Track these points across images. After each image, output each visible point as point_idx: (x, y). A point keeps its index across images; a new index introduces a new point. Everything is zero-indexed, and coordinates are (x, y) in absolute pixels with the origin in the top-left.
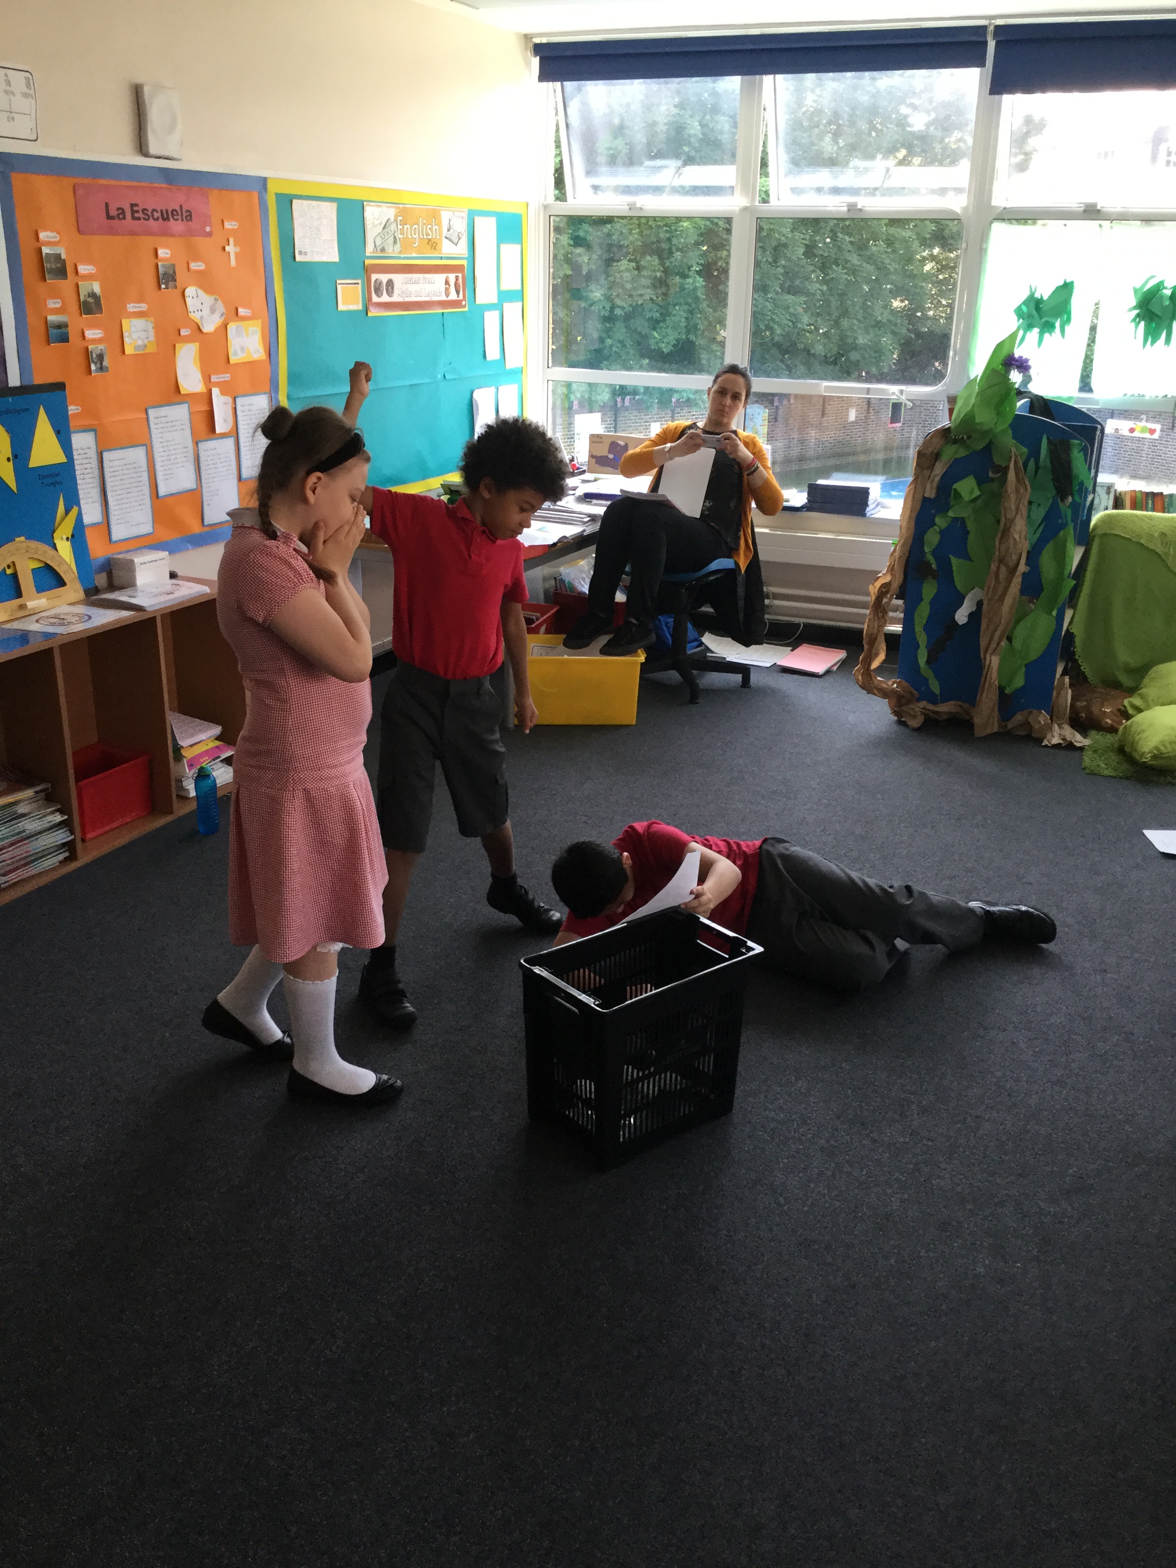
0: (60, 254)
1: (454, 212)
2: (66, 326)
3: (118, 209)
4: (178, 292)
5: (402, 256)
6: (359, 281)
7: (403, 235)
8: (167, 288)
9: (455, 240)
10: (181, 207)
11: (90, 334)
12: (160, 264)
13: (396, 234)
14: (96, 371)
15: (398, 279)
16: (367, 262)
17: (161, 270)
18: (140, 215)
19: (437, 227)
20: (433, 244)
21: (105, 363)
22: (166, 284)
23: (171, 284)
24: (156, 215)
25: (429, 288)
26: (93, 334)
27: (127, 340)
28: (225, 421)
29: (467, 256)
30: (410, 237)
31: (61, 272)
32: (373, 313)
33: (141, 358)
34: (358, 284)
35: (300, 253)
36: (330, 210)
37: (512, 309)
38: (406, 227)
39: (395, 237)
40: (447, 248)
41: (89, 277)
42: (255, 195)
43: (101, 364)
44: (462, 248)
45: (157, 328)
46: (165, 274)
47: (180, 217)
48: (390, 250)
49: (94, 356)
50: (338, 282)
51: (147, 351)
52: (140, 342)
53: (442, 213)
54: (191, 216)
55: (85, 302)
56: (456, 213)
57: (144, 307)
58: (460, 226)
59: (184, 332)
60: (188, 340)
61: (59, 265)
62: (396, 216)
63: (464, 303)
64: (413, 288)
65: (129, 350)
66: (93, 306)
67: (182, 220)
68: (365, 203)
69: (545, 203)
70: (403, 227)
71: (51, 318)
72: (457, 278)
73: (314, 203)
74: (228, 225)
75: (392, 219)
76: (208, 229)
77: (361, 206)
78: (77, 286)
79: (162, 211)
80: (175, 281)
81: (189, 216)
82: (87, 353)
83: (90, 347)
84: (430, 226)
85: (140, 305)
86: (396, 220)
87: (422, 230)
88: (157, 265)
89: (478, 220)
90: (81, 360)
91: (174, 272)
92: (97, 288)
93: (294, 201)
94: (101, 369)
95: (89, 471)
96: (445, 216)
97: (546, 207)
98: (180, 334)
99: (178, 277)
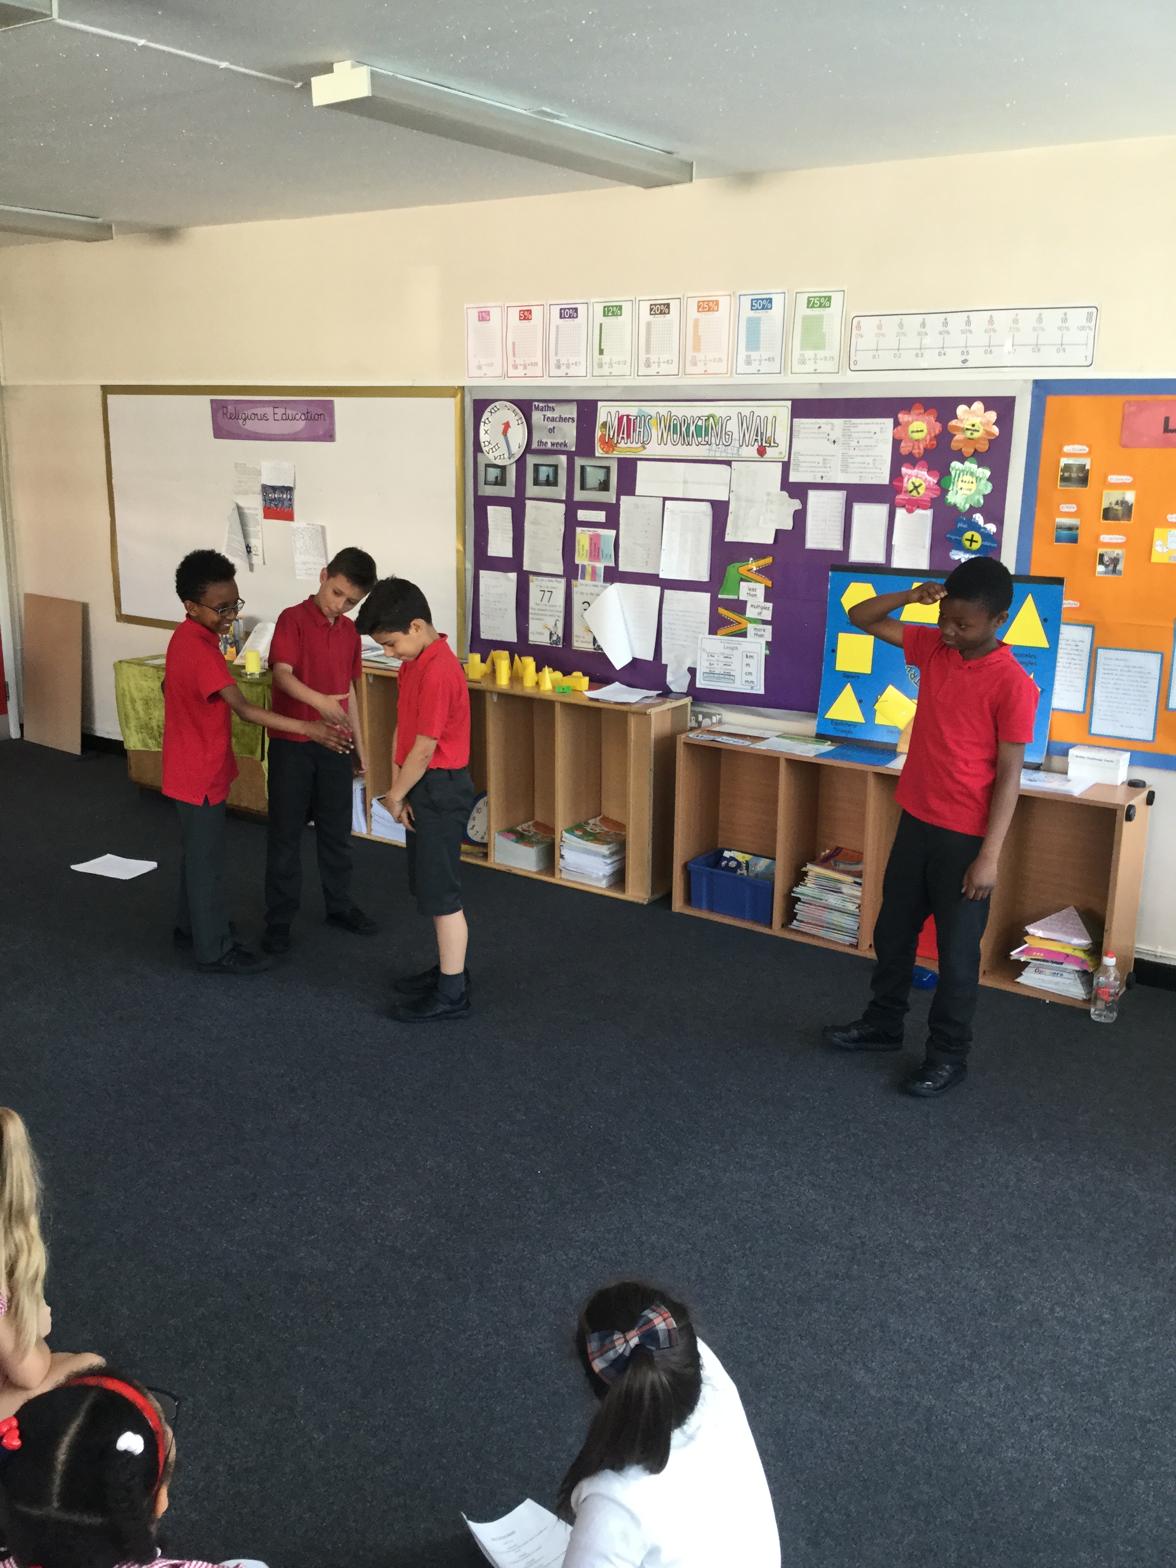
0: (1085, 466)
2: (1078, 529)
11: (1106, 538)
14: (1106, 573)
21: (1120, 567)
26: (1111, 539)
27: (1157, 549)
31: (1082, 480)
41: (1120, 487)
43: (1115, 566)
49: (1107, 559)
55: (1109, 509)
61: (1081, 475)
65: (1158, 558)
66: (1119, 513)
71: (1060, 520)
78: (1101, 493)
82: (1097, 555)
83: (1102, 550)
92: (1130, 497)
94: (1114, 571)
95: (1077, 662)
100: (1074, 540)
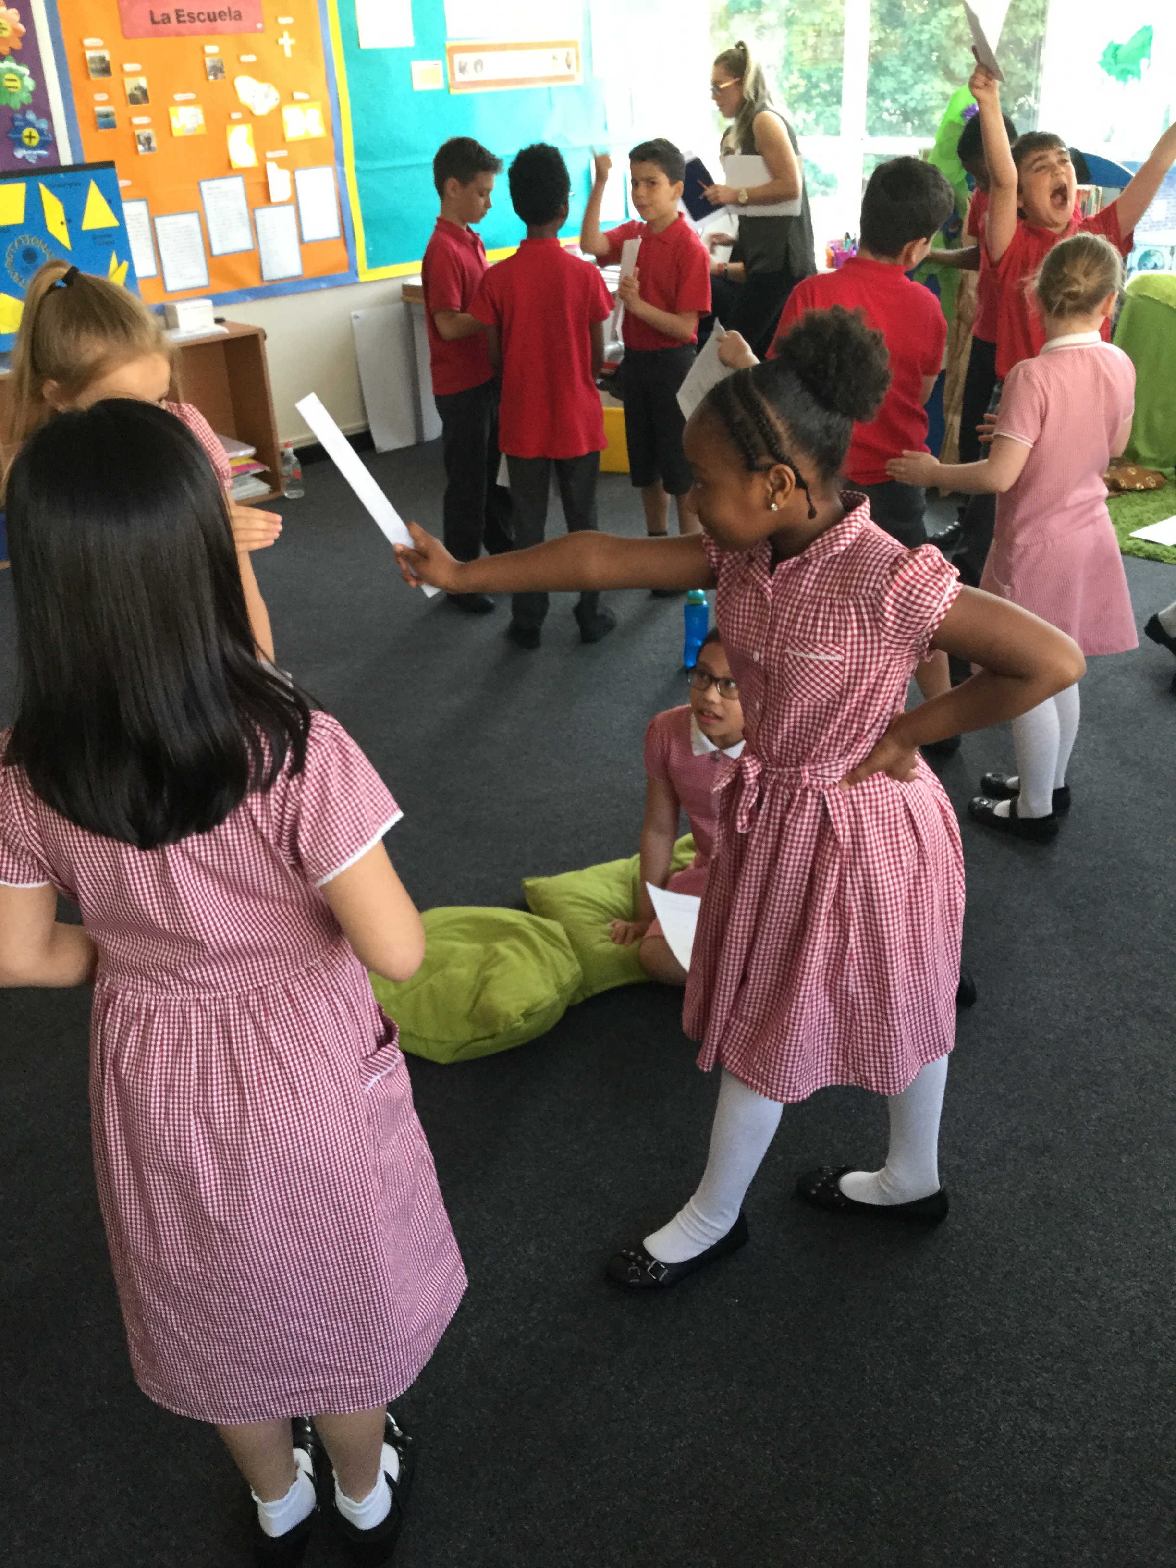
0: (104, 57)
2: (113, 115)
3: (163, 15)
4: (226, 82)
6: (440, 62)
8: (215, 79)
10: (229, 9)
11: (137, 121)
12: (206, 59)
15: (489, 57)
16: (450, 44)
17: (208, 64)
18: (185, 18)
22: (214, 76)
23: (220, 75)
24: (202, 17)
26: (140, 121)
27: (174, 125)
28: (283, 191)
29: (580, 31)
31: (106, 71)
32: (453, 92)
33: (190, 140)
34: (438, 64)
35: (366, 41)
45: (207, 115)
46: (213, 67)
47: (228, 18)
50: (413, 64)
51: (196, 133)
52: (188, 126)
57: (191, 96)
59: (235, 116)
60: (239, 122)
61: (103, 66)
63: (577, 77)
65: (177, 133)
67: (232, 19)
71: (99, 109)
72: (568, 53)
74: (282, 21)
76: (260, 25)
79: (208, 13)
80: (224, 73)
81: (238, 16)
85: (188, 94)
88: (204, 61)
90: (127, 142)
91: (222, 65)
95: (142, 233)
98: (230, 117)
99: (227, 69)
100: (111, 125)
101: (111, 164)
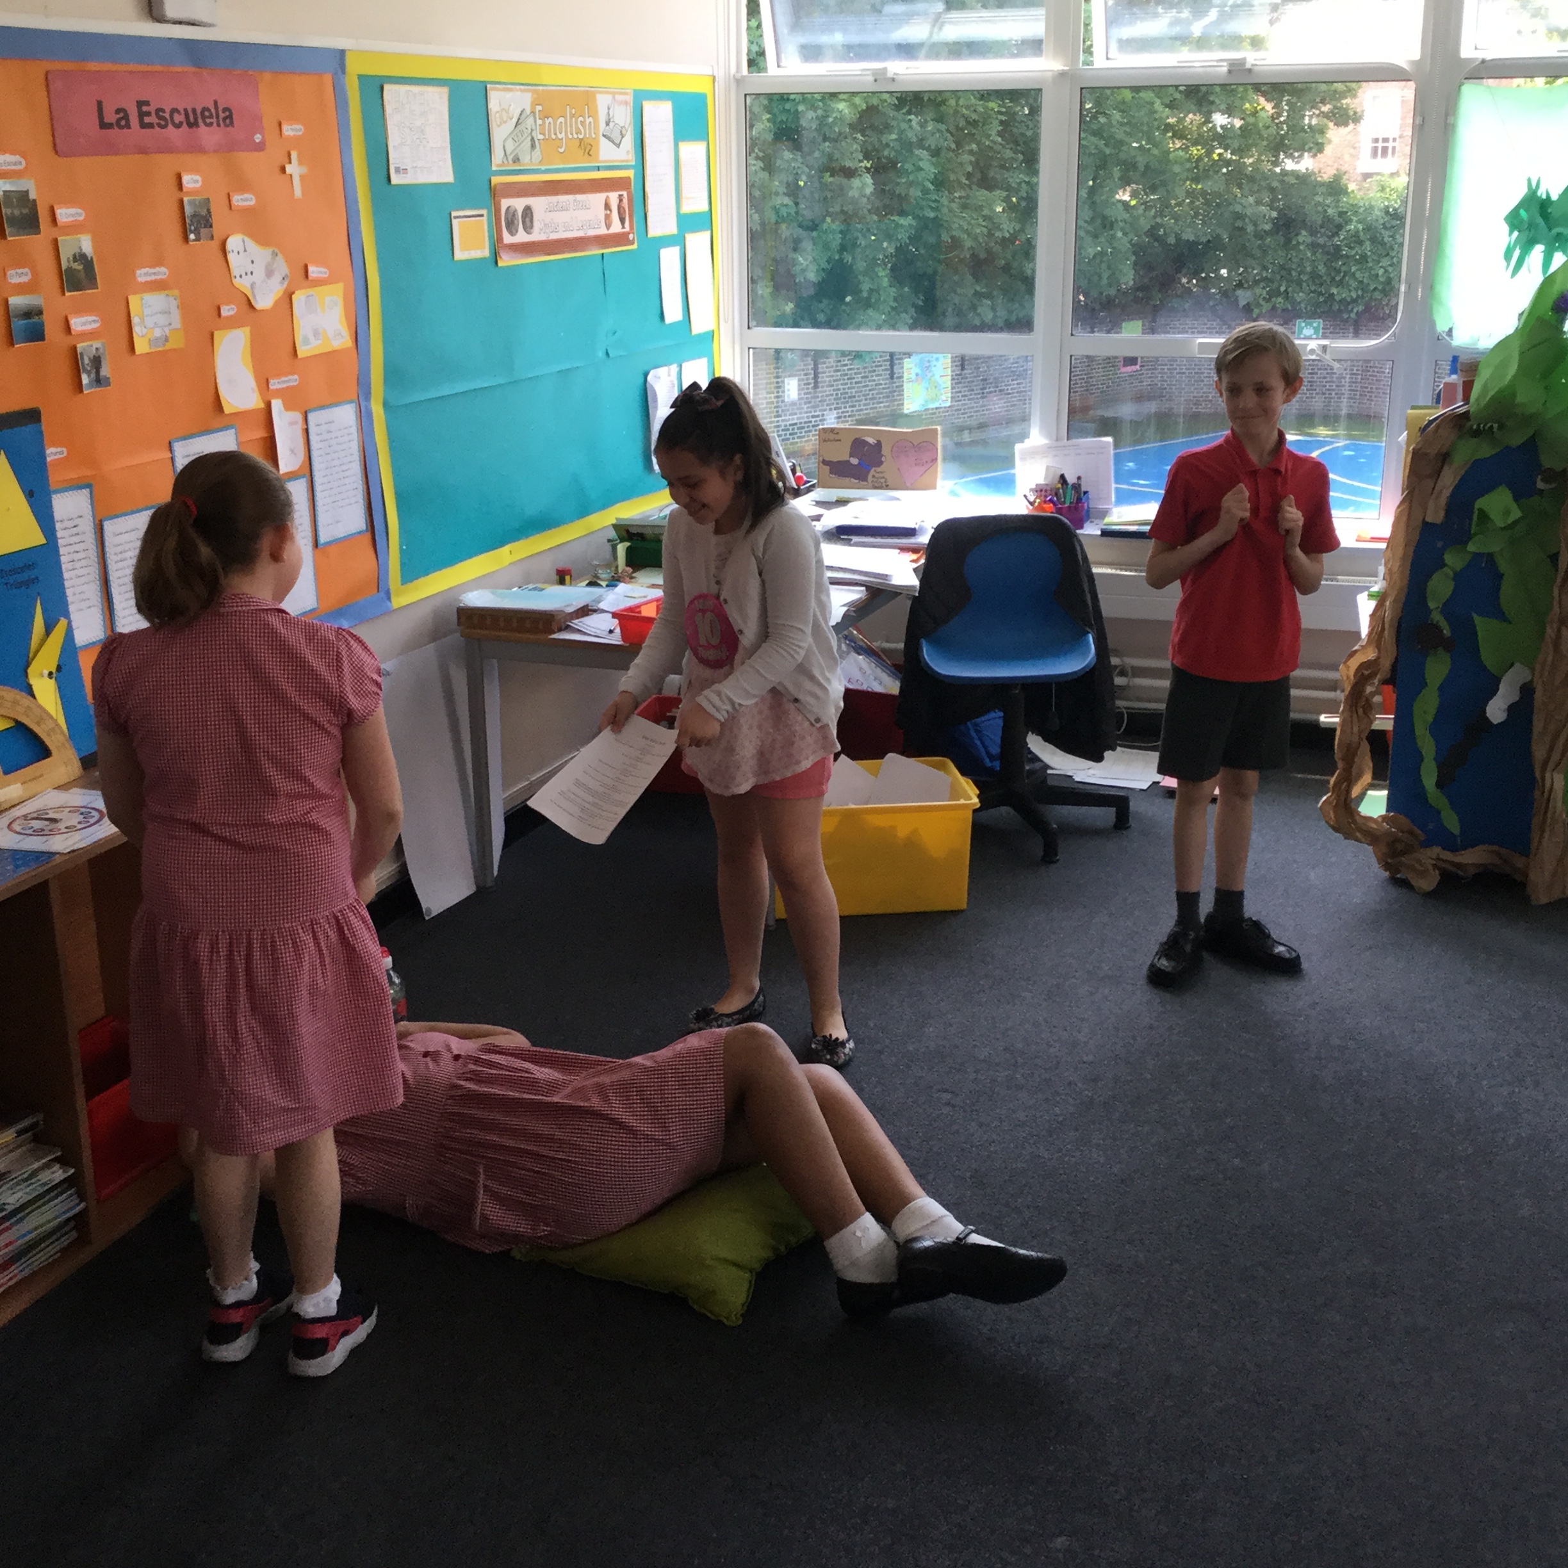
0: (27, 192)
1: (614, 94)
2: (40, 312)
3: (118, 111)
4: (215, 244)
5: (543, 168)
6: (484, 212)
7: (544, 134)
8: (198, 239)
9: (616, 136)
10: (216, 103)
11: (79, 324)
12: (186, 199)
13: (534, 134)
14: (90, 385)
15: (539, 204)
16: (495, 180)
17: (188, 210)
18: (152, 119)
19: (591, 119)
20: (587, 148)
21: (105, 371)
22: (197, 232)
23: (204, 231)
24: (178, 118)
25: (583, 216)
26: (84, 324)
27: (137, 330)
28: (292, 451)
29: (634, 163)
30: (554, 137)
31: (30, 222)
32: (506, 261)
33: (160, 358)
34: (482, 216)
35: (397, 170)
36: (438, 99)
37: (697, 242)
38: (547, 122)
39: (533, 139)
40: (607, 152)
41: (75, 228)
42: (328, 79)
43: (98, 372)
44: (625, 152)
45: (186, 308)
46: (194, 216)
47: (214, 120)
48: (529, 159)
49: (86, 361)
50: (454, 214)
51: (169, 346)
52: (158, 333)
53: (599, 96)
54: (230, 117)
55: (69, 269)
56: (618, 97)
57: (162, 272)
58: (623, 116)
59: (226, 311)
60: (233, 323)
61: (25, 211)
62: (534, 104)
63: (631, 237)
64: (560, 217)
65: (141, 347)
66: (82, 275)
67: (219, 125)
68: (488, 86)
69: (738, 76)
70: (544, 123)
71: (16, 301)
72: (621, 198)
73: (416, 89)
74: (289, 130)
75: (528, 111)
76: (258, 138)
77: (483, 90)
78: (55, 242)
79: (186, 110)
80: (211, 226)
81: (229, 118)
82: (74, 356)
83: (80, 347)
84: (581, 119)
85: (157, 269)
86: (533, 112)
87: (571, 126)
88: (181, 202)
89: (648, 106)
90: (63, 367)
91: (209, 211)
92: (87, 245)
93: (387, 88)
94: (98, 381)
95: (82, 555)
96: (603, 101)
97: (739, 81)
98: (219, 315)
99: (215, 219)
100: (37, 334)
101: (33, 416)
